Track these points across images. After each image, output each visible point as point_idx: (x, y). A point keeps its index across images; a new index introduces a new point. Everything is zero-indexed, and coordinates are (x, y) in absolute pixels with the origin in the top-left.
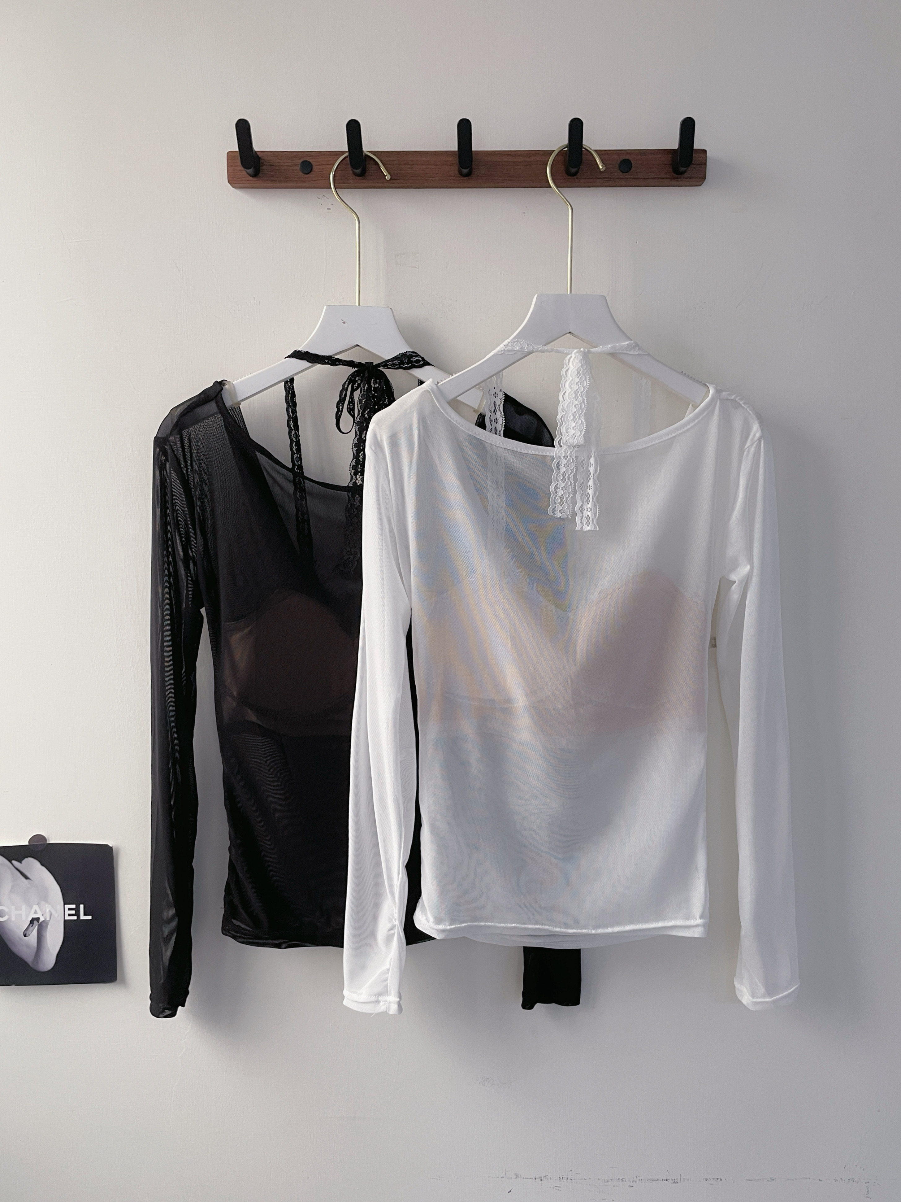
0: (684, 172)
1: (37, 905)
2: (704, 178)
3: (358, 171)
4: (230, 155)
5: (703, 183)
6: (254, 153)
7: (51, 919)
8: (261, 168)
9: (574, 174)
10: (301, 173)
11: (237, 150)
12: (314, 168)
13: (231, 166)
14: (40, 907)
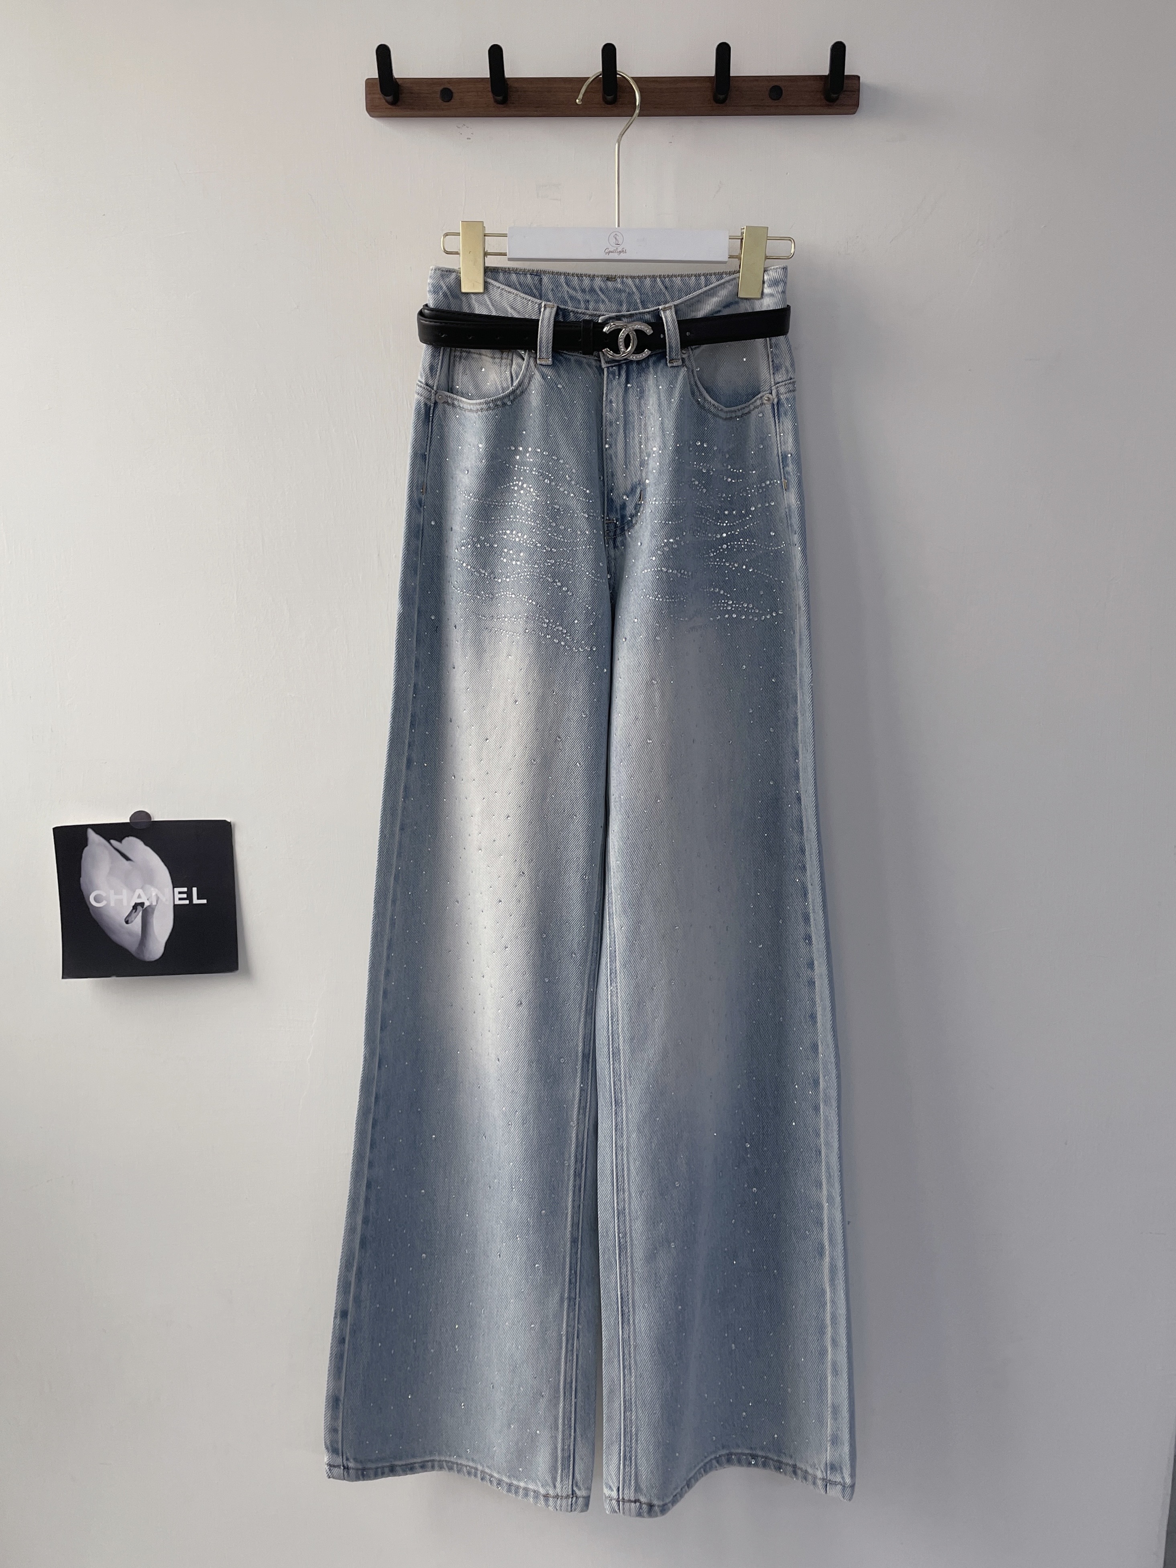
0: (837, 99)
1: (142, 888)
2: (857, 105)
3: (500, 98)
4: (369, 83)
5: (857, 110)
6: (394, 80)
7: (158, 903)
8: (400, 95)
9: (723, 101)
10: (440, 101)
11: (377, 77)
12: (455, 95)
13: (370, 94)
14: (143, 891)
